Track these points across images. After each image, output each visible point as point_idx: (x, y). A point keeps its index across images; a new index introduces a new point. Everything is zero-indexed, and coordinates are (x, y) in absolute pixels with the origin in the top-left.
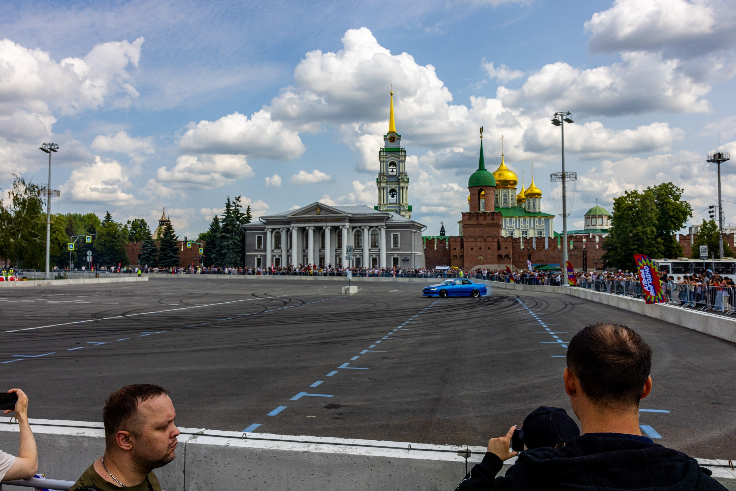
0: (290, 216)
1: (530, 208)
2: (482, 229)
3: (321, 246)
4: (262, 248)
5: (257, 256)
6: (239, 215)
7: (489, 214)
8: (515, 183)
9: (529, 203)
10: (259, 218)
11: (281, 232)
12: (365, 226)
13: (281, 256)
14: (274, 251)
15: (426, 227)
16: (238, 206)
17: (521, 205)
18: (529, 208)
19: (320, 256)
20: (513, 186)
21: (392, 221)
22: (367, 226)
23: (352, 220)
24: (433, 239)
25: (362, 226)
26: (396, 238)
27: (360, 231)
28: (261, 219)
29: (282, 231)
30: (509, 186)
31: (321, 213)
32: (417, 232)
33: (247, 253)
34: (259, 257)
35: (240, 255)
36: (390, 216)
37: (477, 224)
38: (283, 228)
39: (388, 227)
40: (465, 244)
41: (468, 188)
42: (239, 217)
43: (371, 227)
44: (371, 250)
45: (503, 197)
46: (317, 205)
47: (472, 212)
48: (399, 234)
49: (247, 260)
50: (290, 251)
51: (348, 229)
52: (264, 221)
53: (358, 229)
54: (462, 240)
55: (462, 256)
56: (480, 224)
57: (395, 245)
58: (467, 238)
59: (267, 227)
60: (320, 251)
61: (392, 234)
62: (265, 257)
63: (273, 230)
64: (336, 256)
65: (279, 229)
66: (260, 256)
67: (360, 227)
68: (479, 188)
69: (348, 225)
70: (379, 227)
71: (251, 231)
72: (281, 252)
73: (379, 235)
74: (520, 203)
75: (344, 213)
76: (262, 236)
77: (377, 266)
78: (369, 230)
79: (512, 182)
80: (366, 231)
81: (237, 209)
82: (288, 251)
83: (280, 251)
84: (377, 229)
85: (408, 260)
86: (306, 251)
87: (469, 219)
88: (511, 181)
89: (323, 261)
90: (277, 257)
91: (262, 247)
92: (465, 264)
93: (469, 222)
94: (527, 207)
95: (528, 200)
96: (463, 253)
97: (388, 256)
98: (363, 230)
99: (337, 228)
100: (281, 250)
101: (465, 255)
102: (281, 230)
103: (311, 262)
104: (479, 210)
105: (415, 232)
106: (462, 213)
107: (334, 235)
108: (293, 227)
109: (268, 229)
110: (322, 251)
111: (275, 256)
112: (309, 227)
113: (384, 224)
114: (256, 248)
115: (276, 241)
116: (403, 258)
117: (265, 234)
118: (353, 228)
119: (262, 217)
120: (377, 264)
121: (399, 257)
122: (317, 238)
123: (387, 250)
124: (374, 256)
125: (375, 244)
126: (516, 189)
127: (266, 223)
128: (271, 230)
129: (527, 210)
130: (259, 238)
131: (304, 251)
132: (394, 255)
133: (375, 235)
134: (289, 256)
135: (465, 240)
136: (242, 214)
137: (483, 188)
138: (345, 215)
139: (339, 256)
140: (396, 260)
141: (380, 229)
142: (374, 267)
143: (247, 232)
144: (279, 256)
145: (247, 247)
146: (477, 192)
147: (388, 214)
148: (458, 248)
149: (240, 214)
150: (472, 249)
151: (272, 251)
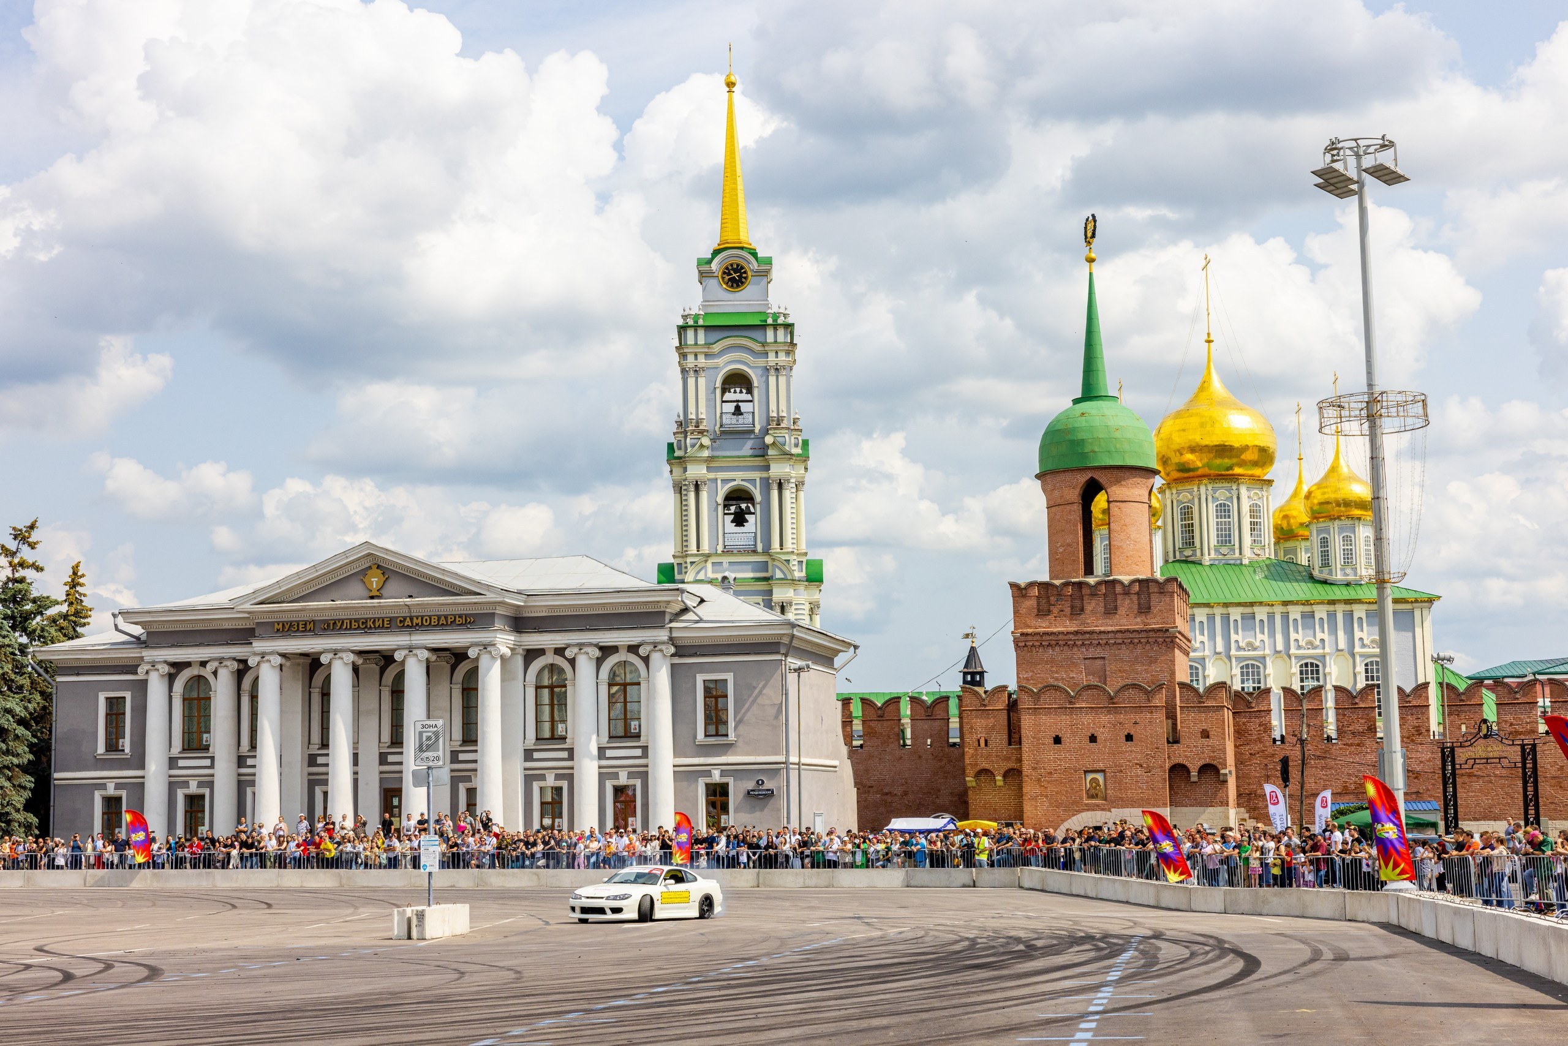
0: (247, 606)
1: (1332, 562)
2: (1099, 652)
3: (386, 737)
4: (127, 750)
5: (103, 787)
6: (29, 607)
7: (1127, 589)
8: (1265, 457)
9: (1324, 542)
10: (114, 616)
11: (211, 678)
12: (581, 646)
13: (211, 785)
14: (181, 763)
15: (856, 647)
16: (22, 565)
17: (1294, 551)
18: (1326, 563)
19: (381, 780)
20: (1257, 472)
21: (701, 620)
22: (591, 645)
23: (520, 623)
24: (895, 701)
25: (568, 646)
26: (715, 694)
27: (561, 671)
28: (120, 619)
29: (215, 673)
30: (1237, 470)
31: (384, 592)
32: (808, 667)
33: (56, 775)
34: (111, 791)
35: (28, 781)
36: (691, 603)
37: (1076, 633)
38: (221, 660)
39: (682, 650)
40: (1027, 722)
41: (1038, 477)
42: (27, 617)
43: (607, 650)
44: (609, 753)
45: (1213, 521)
46: (369, 555)
47: (1057, 582)
48: (729, 677)
49: (59, 806)
50: (250, 762)
51: (503, 658)
52: (137, 630)
53: (549, 659)
54: (1013, 706)
55: (1014, 774)
56: (1091, 633)
57: (712, 729)
58: (1036, 697)
59: (149, 654)
60: (383, 759)
61: (700, 679)
62: (138, 789)
63: (178, 667)
64: (455, 781)
65: (203, 664)
66: (118, 787)
67: (560, 651)
68: (1082, 479)
69: (504, 641)
70: (642, 651)
71: (78, 674)
72: (212, 766)
73: (643, 685)
74: (1290, 544)
75: (489, 587)
76: (128, 695)
77: (636, 822)
78: (599, 662)
79: (1248, 456)
80: (585, 666)
81: (22, 580)
82: (241, 761)
83: (207, 762)
84: (632, 658)
85: (770, 794)
86: (320, 760)
87: (1042, 612)
88: (1246, 448)
89: (395, 802)
90: (193, 788)
91: (126, 743)
92: (1028, 808)
93: (1043, 626)
94: (1317, 562)
95: (1319, 532)
96: (1020, 760)
97: (683, 776)
98: (572, 662)
99: (458, 656)
100: (212, 758)
101: (1026, 769)
102: (210, 667)
103: (342, 808)
104: (1089, 570)
105: (799, 670)
106: (1014, 586)
107: (447, 685)
108: (263, 655)
109: (153, 664)
110: (391, 758)
111: (186, 784)
112: (336, 652)
113: (662, 635)
114: (101, 749)
115: (187, 718)
116: (751, 785)
117: (142, 687)
118: (531, 655)
119: (125, 614)
120: (634, 815)
121: (730, 781)
122: (370, 700)
123: (677, 753)
124: (623, 780)
125: (627, 726)
126: (1270, 482)
127: (143, 638)
128: (166, 669)
129: (1316, 573)
130: (115, 707)
131: (312, 760)
132: (708, 774)
133: (625, 685)
134: (244, 785)
135: (1026, 703)
136: (42, 604)
137: (1101, 478)
138: (490, 597)
139: (468, 779)
140: (718, 796)
141: (646, 660)
142: (621, 825)
143: (59, 679)
144: (200, 785)
145: (59, 750)
146: (1074, 494)
147: (682, 591)
148: (999, 739)
149: (34, 601)
150: (1057, 740)
151: (172, 762)
